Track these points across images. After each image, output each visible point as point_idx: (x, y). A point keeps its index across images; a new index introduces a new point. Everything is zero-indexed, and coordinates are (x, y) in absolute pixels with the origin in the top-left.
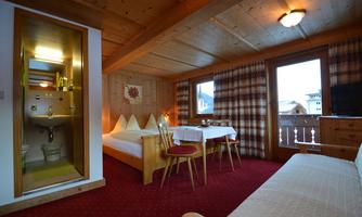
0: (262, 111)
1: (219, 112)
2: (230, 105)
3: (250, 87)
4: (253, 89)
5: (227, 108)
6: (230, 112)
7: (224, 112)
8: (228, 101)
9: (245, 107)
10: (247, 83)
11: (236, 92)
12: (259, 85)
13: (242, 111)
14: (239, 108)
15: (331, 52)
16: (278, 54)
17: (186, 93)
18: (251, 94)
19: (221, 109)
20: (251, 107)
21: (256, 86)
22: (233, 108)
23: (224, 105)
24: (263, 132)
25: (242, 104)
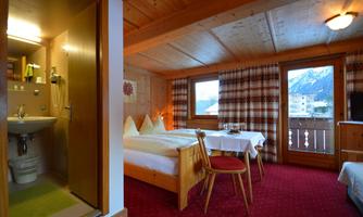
0: (275, 114)
1: (225, 114)
2: (239, 107)
3: (262, 89)
4: (265, 92)
5: (235, 110)
6: (238, 114)
7: (231, 114)
8: (236, 102)
9: (255, 110)
10: (259, 85)
11: (246, 93)
12: (273, 88)
13: (252, 114)
14: (249, 110)
15: (349, 60)
16: (294, 57)
17: (184, 91)
18: (263, 97)
19: (228, 111)
20: (263, 110)
21: (269, 88)
22: (242, 111)
23: (231, 107)
24: (275, 136)
25: (252, 106)
